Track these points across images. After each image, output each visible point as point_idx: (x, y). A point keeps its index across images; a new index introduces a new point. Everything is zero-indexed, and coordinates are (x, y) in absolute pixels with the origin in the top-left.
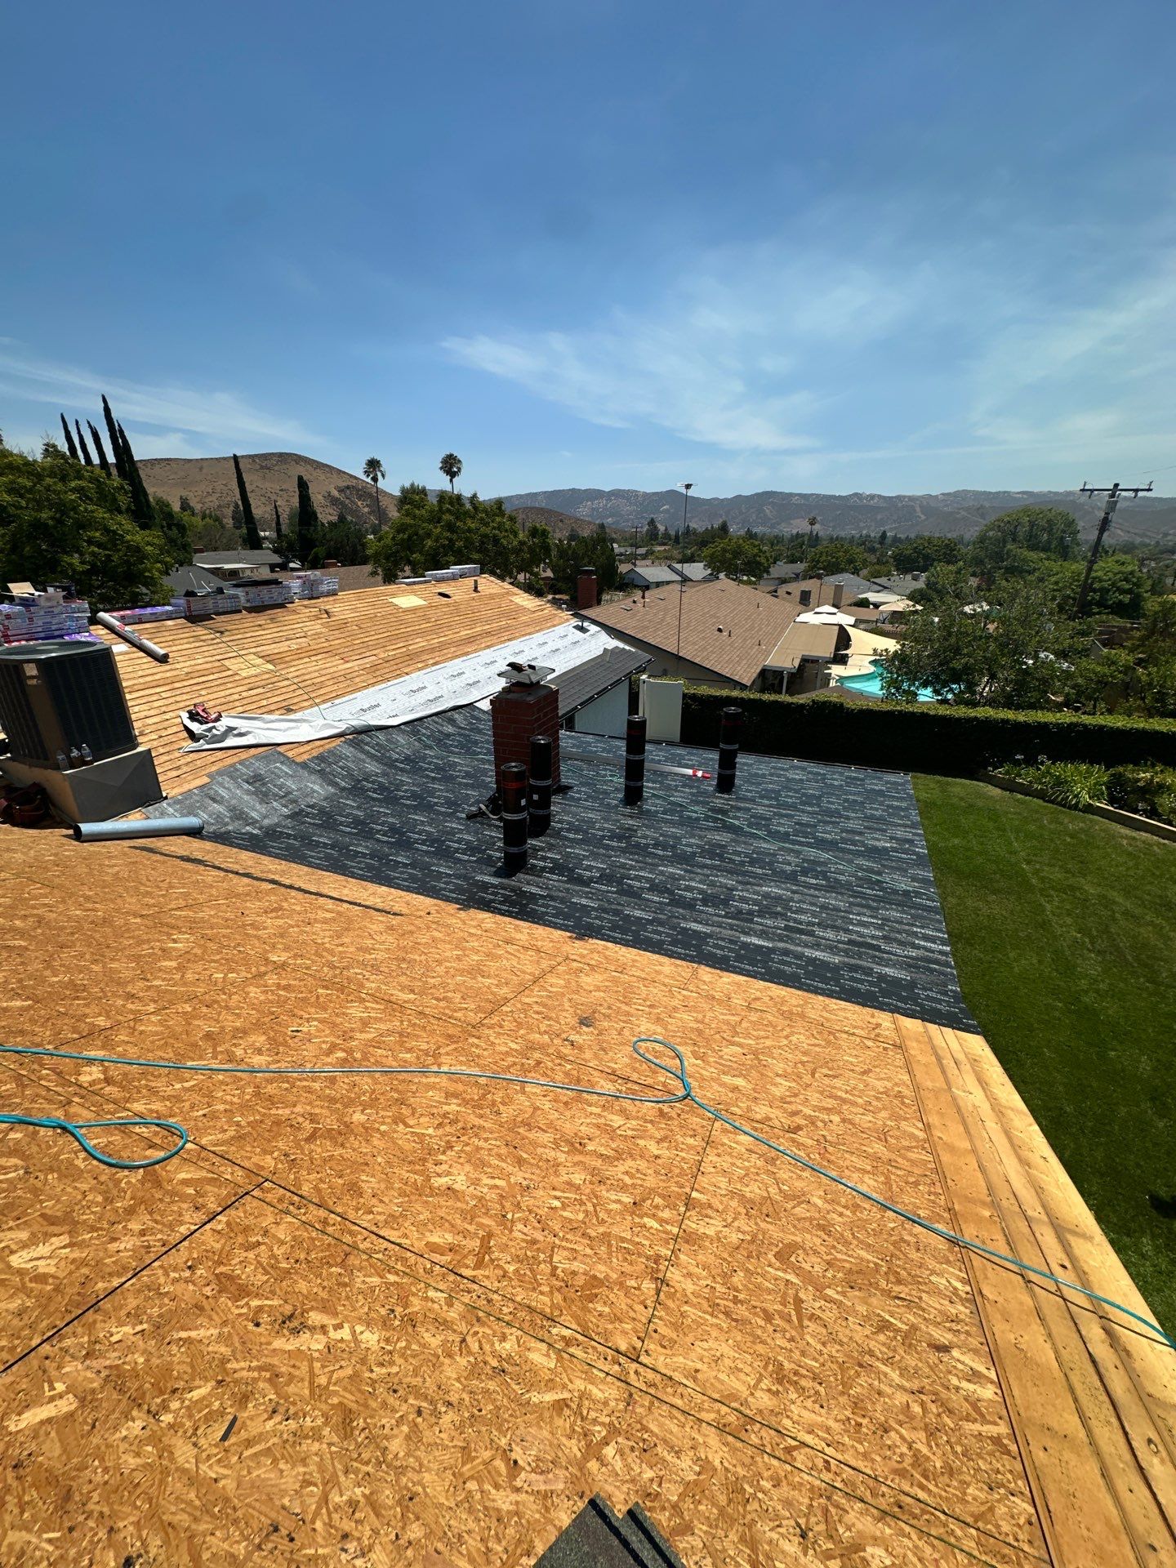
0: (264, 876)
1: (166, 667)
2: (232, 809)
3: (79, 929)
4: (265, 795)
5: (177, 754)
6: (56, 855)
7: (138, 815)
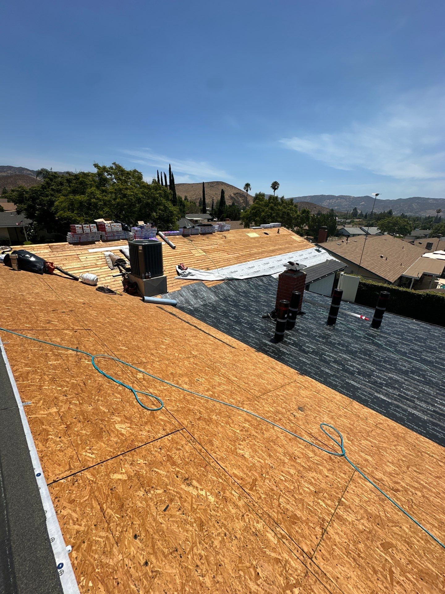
0: (193, 324)
1: (175, 251)
2: (186, 300)
3: (140, 329)
4: (197, 296)
5: (173, 279)
6: (137, 305)
7: (160, 297)
